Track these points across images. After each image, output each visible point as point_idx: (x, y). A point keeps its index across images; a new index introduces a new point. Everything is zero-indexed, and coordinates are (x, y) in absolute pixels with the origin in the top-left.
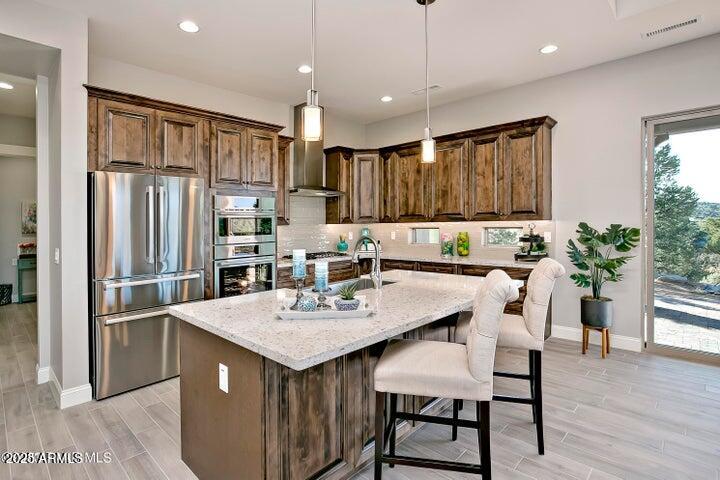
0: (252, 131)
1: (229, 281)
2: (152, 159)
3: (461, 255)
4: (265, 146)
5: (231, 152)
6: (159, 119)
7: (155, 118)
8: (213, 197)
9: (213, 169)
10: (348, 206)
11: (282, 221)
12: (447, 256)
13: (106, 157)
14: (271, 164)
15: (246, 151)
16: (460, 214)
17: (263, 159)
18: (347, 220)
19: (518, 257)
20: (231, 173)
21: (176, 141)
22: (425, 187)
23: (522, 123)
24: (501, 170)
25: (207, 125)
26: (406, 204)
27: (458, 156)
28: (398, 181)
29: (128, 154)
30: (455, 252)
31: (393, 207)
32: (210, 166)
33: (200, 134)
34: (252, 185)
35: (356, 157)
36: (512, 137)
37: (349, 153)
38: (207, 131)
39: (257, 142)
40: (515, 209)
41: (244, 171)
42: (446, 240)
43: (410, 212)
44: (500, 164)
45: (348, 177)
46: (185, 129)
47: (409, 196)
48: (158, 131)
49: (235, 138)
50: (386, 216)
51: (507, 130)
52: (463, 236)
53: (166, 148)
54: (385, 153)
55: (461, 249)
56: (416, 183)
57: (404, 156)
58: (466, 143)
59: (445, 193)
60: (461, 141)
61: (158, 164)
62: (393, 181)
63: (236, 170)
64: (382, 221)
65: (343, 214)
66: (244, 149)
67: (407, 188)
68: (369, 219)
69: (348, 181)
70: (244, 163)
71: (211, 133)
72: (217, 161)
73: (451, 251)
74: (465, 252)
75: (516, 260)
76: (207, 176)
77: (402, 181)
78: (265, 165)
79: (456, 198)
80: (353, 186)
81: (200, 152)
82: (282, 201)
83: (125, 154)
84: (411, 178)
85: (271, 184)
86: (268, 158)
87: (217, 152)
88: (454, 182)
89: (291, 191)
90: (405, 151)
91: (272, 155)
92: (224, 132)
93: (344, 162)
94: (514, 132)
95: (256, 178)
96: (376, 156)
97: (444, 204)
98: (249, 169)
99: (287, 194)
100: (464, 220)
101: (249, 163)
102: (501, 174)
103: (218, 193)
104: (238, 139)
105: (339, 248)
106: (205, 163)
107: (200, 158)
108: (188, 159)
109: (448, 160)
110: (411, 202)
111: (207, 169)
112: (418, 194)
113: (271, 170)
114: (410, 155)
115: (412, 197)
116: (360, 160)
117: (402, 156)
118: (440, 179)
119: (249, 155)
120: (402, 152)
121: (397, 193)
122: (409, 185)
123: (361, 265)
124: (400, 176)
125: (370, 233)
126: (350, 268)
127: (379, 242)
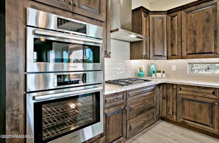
10: (146, 48)
26: (194, 45)
28: (184, 30)
31: (180, 48)
35: (151, 16)
43: (198, 50)
50: (173, 55)
54: (169, 12)
56: (204, 30)
64: (168, 58)
65: (144, 53)
67: (195, 34)
68: (160, 57)
77: (190, 29)
84: (199, 27)
93: (144, 19)
99: (109, 33)
105: (139, 75)
110: (200, 44)
112: (207, 37)
115: (201, 40)
121: (184, 38)
122: (197, 32)
123: (159, 88)
124: (187, 26)
125: (156, 66)
126: (154, 90)
127: (164, 72)
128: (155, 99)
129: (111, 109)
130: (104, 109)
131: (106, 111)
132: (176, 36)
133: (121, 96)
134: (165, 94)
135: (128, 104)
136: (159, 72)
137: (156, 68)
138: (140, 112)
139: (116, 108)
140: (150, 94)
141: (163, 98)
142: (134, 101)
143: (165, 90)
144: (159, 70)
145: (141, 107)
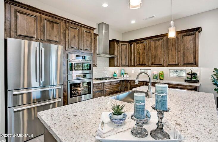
0: (83, 29)
1: (73, 88)
2: (39, 36)
3: (161, 79)
4: (89, 35)
5: (75, 36)
6: (43, 19)
7: (41, 18)
8: (67, 54)
9: (67, 42)
10: (117, 61)
11: (95, 65)
12: (155, 80)
13: (16, 32)
14: (91, 43)
15: (81, 36)
16: (161, 64)
17: (88, 40)
18: (117, 66)
19: (186, 81)
20: (74, 45)
21: (51, 29)
22: (147, 55)
23: (189, 30)
24: (179, 48)
25: (64, 24)
26: (139, 60)
27: (161, 43)
28: (136, 52)
29: (27, 32)
30: (158, 78)
31: (134, 62)
32: (66, 41)
33: (61, 27)
34: (83, 50)
35: (120, 43)
36: (184, 36)
37: (118, 42)
38: (64, 26)
39: (85, 33)
40: (185, 63)
41: (80, 44)
42: (155, 74)
43: (141, 63)
44: (179, 46)
45: (117, 50)
46: (55, 24)
47: (140, 58)
48: (42, 24)
49: (77, 31)
50: (131, 65)
51: (182, 33)
52: (161, 73)
53: (46, 32)
54: (131, 42)
55: (161, 77)
56: (143, 53)
57: (138, 43)
58: (164, 38)
59: (155, 57)
60: (162, 38)
61: (42, 38)
62: (134, 52)
63: (77, 44)
64: (129, 66)
65: (116, 64)
66: (80, 36)
67: (140, 55)
68: (125, 66)
69: (117, 52)
70: (80, 41)
71: (66, 28)
72: (69, 39)
73: (157, 78)
74: (162, 78)
75: (185, 82)
76: (64, 45)
77: (138, 52)
78: (88, 43)
79: (160, 58)
80: (119, 54)
81: (61, 35)
82: (94, 58)
83: (25, 32)
84: (141, 52)
85: (91, 50)
86: (89, 40)
87: (69, 35)
88: (159, 53)
89: (97, 54)
90: (139, 41)
91: (91, 39)
92: (72, 28)
93: (116, 45)
94: (185, 34)
95: (85, 48)
96: (127, 43)
97: (155, 61)
98: (82, 44)
99: (96, 55)
100: (163, 66)
101: (82, 41)
102: (179, 49)
103: (69, 53)
104: (78, 31)
105: (114, 76)
106: (64, 40)
107: (61, 37)
108: (56, 37)
109: (157, 44)
110: (141, 60)
111: (64, 42)
112: (144, 57)
113: (91, 45)
114: (141, 43)
115: (142, 58)
116: (122, 45)
117: (137, 43)
118: (153, 51)
119: (82, 38)
120: (138, 42)
121: (136, 57)
122: (141, 54)
123: (123, 82)
124: (137, 50)
125: (124, 71)
126: (119, 83)
127: (128, 74)
128: (120, 87)
129: (96, 90)
130: (93, 89)
131: (94, 90)
132: (133, 55)
133: (101, 85)
134: (126, 85)
135: (104, 88)
136: (126, 74)
137: (124, 72)
138: (111, 93)
139: (99, 89)
140: (117, 85)
141: (125, 88)
142: (108, 87)
143: (126, 83)
144: (126, 73)
145: (111, 90)
